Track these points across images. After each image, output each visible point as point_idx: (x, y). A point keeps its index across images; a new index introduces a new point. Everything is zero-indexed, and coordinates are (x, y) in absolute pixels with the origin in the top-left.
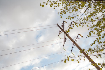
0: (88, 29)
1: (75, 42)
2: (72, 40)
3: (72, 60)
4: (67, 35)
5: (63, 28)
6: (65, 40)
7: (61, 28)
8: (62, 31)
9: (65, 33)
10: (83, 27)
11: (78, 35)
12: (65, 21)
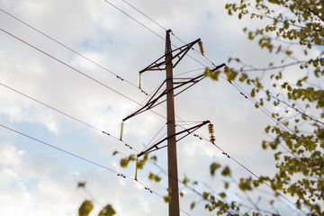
0: (269, 128)
1: (177, 137)
2: (171, 122)
3: (151, 176)
4: (169, 92)
5: (177, 59)
6: (149, 105)
7: (169, 55)
8: (163, 66)
9: (169, 79)
10: (257, 106)
11: (205, 123)
12: (203, 45)
